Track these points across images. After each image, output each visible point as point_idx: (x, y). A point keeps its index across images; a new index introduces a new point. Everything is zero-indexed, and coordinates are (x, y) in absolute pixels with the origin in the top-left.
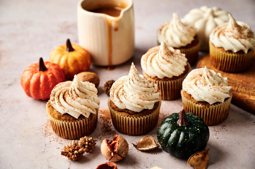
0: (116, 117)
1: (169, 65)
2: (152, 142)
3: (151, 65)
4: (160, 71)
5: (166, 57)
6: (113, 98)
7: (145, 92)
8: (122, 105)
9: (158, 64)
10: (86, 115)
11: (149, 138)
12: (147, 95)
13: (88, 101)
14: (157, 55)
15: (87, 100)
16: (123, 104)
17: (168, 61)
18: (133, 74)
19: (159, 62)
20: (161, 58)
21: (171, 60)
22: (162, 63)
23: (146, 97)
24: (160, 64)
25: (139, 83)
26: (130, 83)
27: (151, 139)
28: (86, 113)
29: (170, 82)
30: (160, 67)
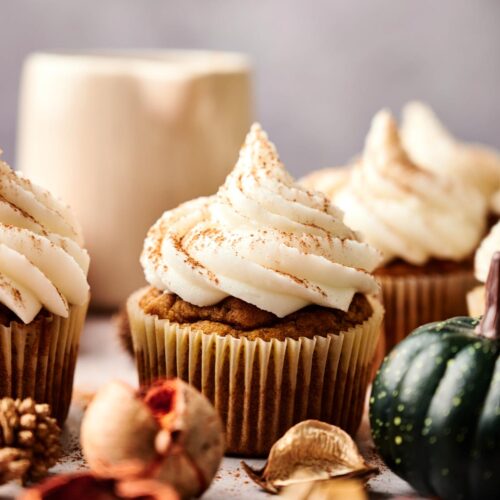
0: (163, 356)
2: (340, 451)
6: (157, 260)
7: (313, 225)
8: (201, 273)
10: (20, 299)
11: (324, 434)
12: (320, 238)
13: (33, 237)
15: (31, 233)
16: (204, 271)
18: (256, 156)
23: (318, 245)
25: (286, 188)
26: (241, 190)
27: (337, 438)
28: (18, 292)
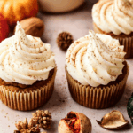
1: (128, 18)
3: (105, 18)
4: (117, 26)
5: (123, 8)
9: (114, 17)
14: (112, 6)
17: (127, 14)
19: (115, 14)
20: (117, 10)
21: (130, 12)
22: (119, 16)
24: (117, 17)
29: (127, 39)
30: (116, 21)
